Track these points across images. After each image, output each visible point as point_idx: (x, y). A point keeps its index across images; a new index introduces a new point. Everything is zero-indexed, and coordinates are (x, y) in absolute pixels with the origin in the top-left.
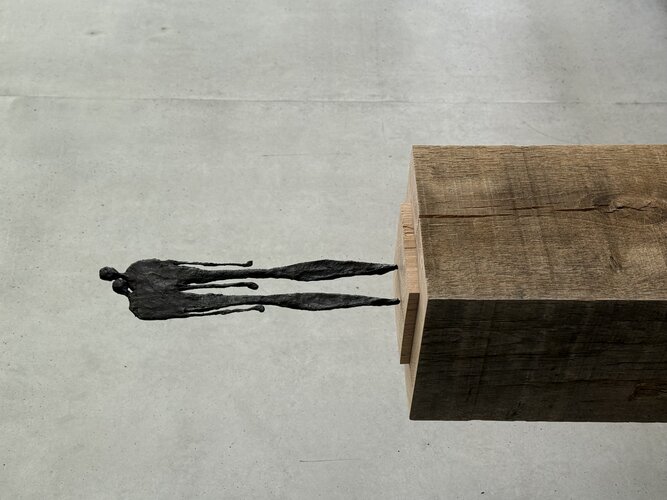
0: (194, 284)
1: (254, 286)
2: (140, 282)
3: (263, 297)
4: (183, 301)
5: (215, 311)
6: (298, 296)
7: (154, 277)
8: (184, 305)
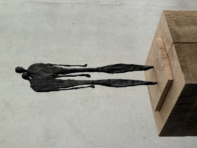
0: (61, 75)
1: (89, 76)
2: (36, 74)
3: (93, 81)
4: (56, 83)
5: (71, 88)
6: (109, 80)
7: (42, 71)
8: (57, 85)
